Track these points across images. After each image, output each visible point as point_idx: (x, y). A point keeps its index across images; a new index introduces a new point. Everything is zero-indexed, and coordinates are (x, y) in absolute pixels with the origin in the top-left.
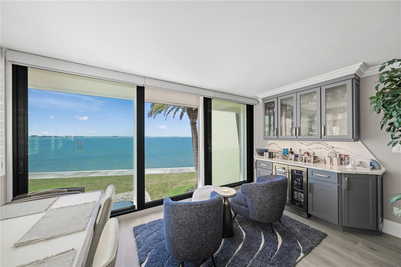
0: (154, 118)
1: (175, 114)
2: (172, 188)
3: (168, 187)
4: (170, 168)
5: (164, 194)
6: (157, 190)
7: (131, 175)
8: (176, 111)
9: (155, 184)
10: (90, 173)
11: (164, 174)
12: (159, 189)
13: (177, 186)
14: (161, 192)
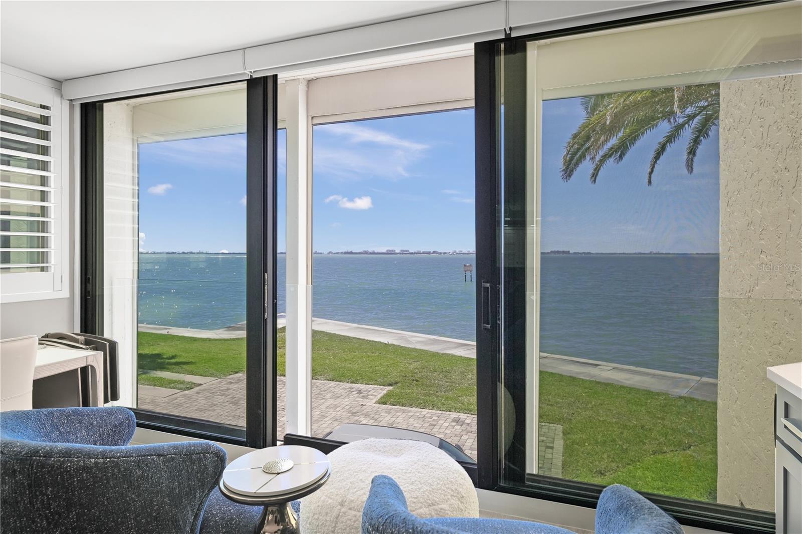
0: (595, 181)
1: (692, 152)
2: (660, 457)
3: (644, 444)
4: (698, 378)
5: (614, 465)
6: (597, 442)
7: (547, 372)
8: (696, 141)
9: (602, 419)
10: (456, 345)
11: (658, 394)
12: (605, 442)
13: (688, 452)
14: (605, 456)
